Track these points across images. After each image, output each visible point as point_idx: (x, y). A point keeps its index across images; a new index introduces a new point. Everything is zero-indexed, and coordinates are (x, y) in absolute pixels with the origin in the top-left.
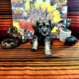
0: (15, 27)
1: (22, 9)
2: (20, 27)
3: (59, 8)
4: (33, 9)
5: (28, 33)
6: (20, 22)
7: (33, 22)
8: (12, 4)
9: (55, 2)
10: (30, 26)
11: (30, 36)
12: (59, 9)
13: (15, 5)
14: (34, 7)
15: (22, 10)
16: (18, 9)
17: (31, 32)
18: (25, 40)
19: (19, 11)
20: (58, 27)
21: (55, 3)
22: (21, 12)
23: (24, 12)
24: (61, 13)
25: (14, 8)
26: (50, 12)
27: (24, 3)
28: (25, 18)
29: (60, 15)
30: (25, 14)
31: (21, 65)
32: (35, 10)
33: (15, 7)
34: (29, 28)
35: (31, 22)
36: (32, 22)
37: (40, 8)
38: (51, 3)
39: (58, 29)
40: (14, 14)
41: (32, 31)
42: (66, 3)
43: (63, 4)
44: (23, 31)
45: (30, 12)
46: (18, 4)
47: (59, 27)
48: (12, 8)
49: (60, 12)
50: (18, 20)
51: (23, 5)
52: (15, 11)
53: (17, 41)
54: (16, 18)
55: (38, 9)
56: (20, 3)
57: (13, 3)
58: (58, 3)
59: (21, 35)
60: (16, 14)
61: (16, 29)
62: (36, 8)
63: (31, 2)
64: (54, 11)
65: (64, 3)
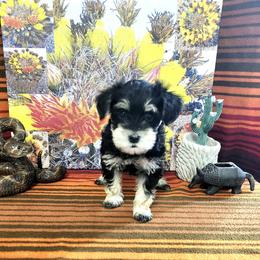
0: (15, 120)
1: (42, 52)
2: (33, 122)
3: (186, 54)
4: (83, 54)
5: (63, 148)
6: (34, 104)
7: (84, 105)
8: (5, 33)
9: (168, 29)
10: (70, 121)
11: (70, 159)
12: (186, 59)
13: (15, 38)
14: (86, 48)
15: (41, 58)
16: (27, 55)
17: (75, 142)
18: (52, 170)
19: (29, 61)
20: (176, 128)
21: (171, 34)
22: (39, 67)
23: (49, 66)
24: (189, 74)
25: (12, 50)
26: (150, 66)
27: (50, 32)
28: (53, 89)
29: (187, 80)
30: (53, 74)
31: (40, 245)
32: (90, 59)
33: (17, 45)
34: (68, 128)
35: (74, 105)
36: (80, 106)
37: (111, 53)
38: (153, 33)
39: (177, 137)
40: (11, 73)
41: (77, 138)
42: (211, 32)
43: (200, 36)
44: (46, 138)
45: (73, 65)
46: (28, 34)
47: (180, 130)
48: (6, 49)
49: (188, 70)
50: (27, 96)
51: (46, 36)
52: (16, 59)
53: (25, 173)
54: (20, 89)
55: (103, 56)
56: (33, 29)
57: (6, 29)
58: (183, 31)
59: (37, 153)
60: (20, 72)
61: (18, 129)
62: (95, 50)
63: (75, 28)
64: (162, 64)
65: (205, 36)
